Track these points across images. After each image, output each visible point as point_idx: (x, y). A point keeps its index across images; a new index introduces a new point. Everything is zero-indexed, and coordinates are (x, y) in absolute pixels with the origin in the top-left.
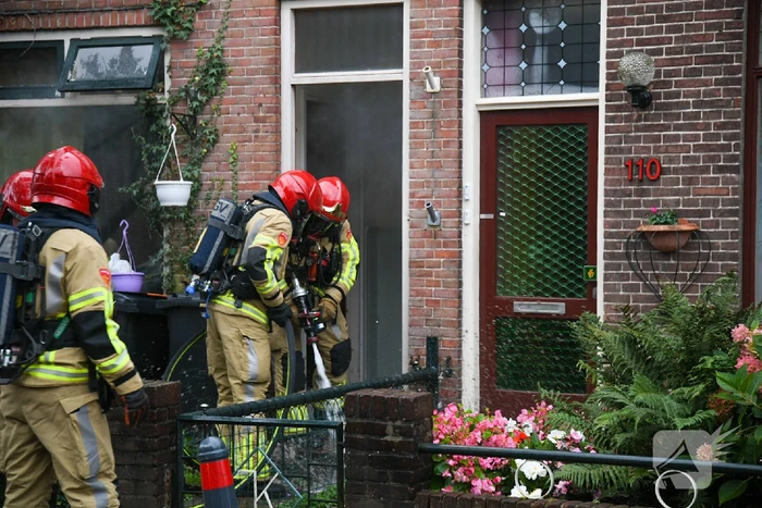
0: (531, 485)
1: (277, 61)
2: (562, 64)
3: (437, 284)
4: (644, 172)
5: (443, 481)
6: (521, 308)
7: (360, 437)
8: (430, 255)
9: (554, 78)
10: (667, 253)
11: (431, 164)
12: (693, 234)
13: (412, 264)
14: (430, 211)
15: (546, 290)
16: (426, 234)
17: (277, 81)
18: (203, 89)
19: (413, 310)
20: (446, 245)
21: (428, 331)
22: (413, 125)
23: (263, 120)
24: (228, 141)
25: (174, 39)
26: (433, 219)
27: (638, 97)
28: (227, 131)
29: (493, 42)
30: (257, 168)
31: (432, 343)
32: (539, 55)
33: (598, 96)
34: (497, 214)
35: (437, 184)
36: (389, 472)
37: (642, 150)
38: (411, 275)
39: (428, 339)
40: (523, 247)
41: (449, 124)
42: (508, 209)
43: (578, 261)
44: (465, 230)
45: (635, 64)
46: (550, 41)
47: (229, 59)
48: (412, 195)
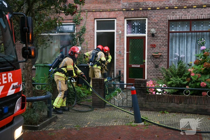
0: (159, 92)
1: (94, 28)
2: (139, 30)
3: (121, 63)
4: (153, 46)
5: (148, 92)
6: (133, 66)
7: (137, 86)
8: (119, 58)
9: (138, 32)
10: (156, 58)
11: (120, 45)
12: (161, 55)
13: (116, 59)
14: (120, 52)
15: (137, 63)
16: (119, 55)
17: (94, 31)
18: (82, 32)
19: (117, 67)
20: (122, 57)
21: (119, 70)
22: (117, 38)
23: (92, 37)
24: (86, 40)
25: (77, 25)
26: (120, 53)
27: (153, 35)
28: (86, 39)
29: (128, 26)
30: (91, 45)
31: (120, 71)
32: (136, 29)
33: (146, 35)
34: (129, 52)
35: (121, 47)
36: (142, 91)
37: (153, 43)
38: (116, 61)
39: (119, 71)
40: (133, 57)
41: (123, 38)
42: (131, 51)
43: (142, 59)
44: (125, 54)
45: (153, 31)
46: (137, 26)
47: (86, 28)
48: (116, 49)
